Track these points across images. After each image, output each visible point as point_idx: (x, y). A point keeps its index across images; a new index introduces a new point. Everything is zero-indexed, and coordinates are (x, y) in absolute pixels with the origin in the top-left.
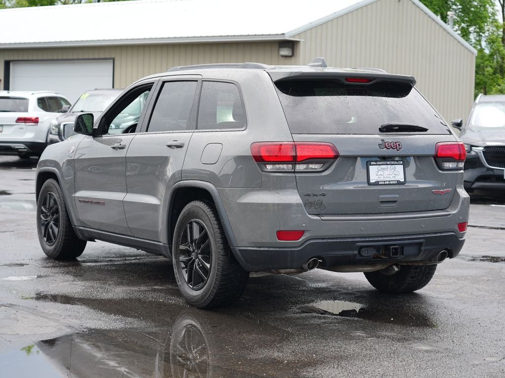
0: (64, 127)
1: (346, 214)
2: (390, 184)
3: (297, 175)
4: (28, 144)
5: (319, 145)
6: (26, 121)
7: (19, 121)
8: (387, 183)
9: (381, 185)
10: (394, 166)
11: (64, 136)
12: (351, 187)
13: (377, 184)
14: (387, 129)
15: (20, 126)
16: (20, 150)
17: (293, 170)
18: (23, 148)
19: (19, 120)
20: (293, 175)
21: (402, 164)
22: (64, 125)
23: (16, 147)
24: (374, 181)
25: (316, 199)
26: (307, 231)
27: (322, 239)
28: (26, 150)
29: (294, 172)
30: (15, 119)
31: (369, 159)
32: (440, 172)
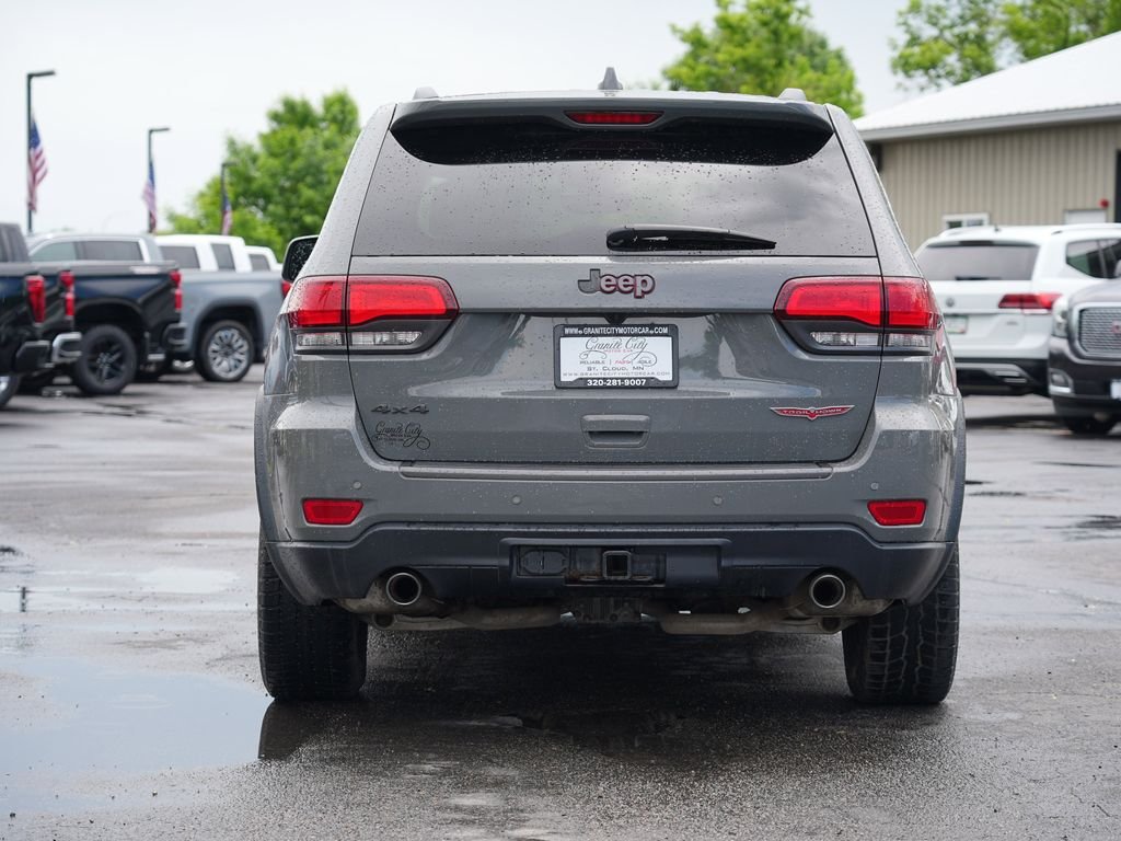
0: (1081, 317)
1: (493, 462)
2: (624, 388)
3: (354, 359)
4: (1030, 364)
5: (408, 283)
6: (1025, 305)
7: (1006, 305)
8: (614, 383)
9: (592, 388)
10: (641, 339)
11: (1080, 339)
12: (495, 393)
13: (581, 385)
14: (626, 241)
15: (1009, 318)
16: (1008, 380)
17: (345, 347)
18: (1016, 374)
19: (1008, 301)
20: (344, 358)
21: (666, 335)
22: (1082, 311)
23: (999, 373)
24: (572, 378)
25: (404, 421)
26: (369, 500)
27: (410, 523)
28: (1023, 381)
29: (348, 352)
30: (998, 299)
31: (562, 321)
32: (805, 356)
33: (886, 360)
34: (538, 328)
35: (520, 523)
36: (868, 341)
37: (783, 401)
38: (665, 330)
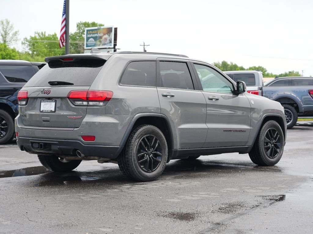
2: (47, 112)
9: (44, 112)
10: (51, 103)
24: (42, 110)
25: (24, 118)
31: (42, 99)
32: (73, 106)
33: (88, 107)
34: (39, 100)
35: (33, 138)
36: (85, 103)
37: (70, 115)
38: (54, 101)
